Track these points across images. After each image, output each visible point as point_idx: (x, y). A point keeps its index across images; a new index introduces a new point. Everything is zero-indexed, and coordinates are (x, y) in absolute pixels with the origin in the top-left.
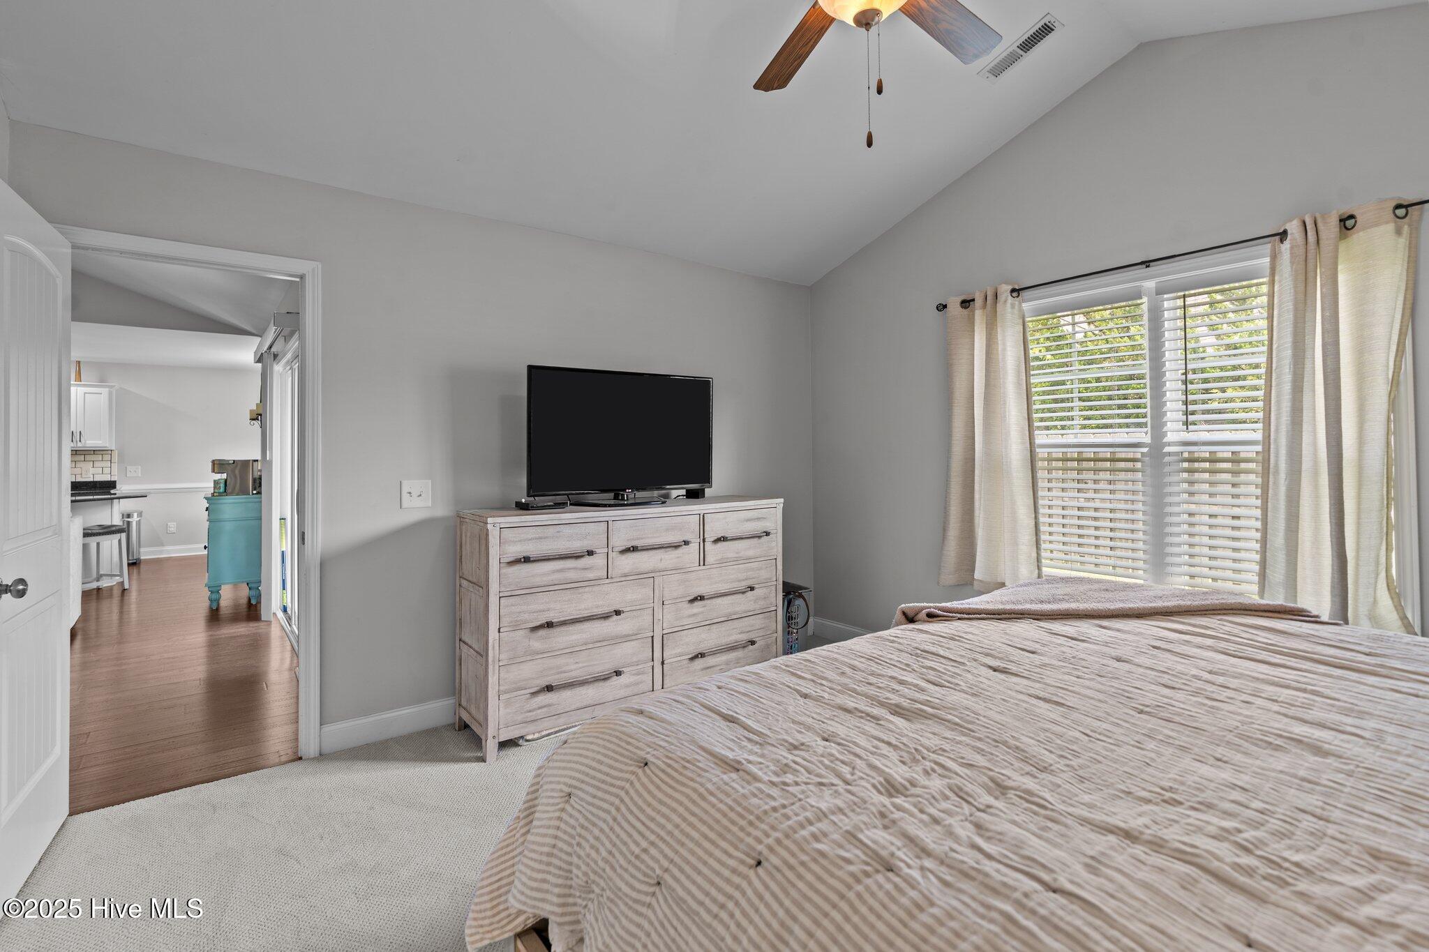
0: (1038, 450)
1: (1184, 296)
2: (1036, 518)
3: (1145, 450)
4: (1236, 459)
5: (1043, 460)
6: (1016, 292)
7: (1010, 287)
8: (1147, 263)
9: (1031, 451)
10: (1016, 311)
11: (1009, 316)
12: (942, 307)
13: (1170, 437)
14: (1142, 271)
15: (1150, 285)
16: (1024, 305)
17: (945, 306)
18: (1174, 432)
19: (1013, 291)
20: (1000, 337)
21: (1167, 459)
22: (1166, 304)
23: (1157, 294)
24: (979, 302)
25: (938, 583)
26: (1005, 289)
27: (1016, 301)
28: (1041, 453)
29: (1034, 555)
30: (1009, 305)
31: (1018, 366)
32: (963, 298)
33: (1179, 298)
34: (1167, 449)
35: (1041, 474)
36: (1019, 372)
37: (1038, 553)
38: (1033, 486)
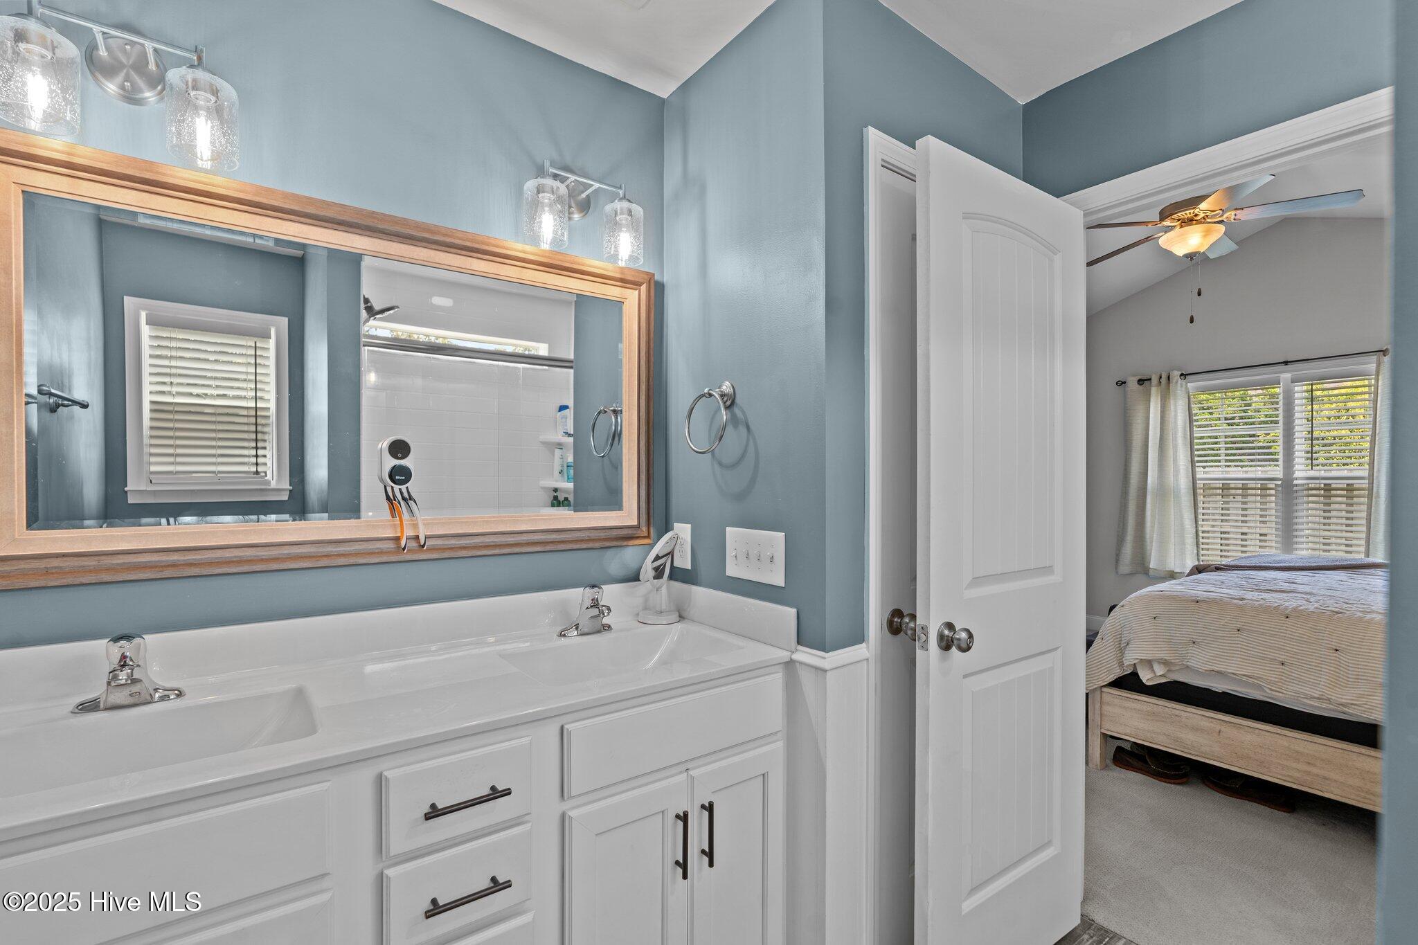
0: (1198, 482)
1: (1312, 385)
2: (1196, 527)
3: (1280, 483)
4: (1328, 488)
5: (1200, 488)
6: (1183, 376)
7: (1180, 373)
8: (1286, 363)
9: (1193, 483)
10: (1183, 389)
11: (1179, 392)
12: (1121, 383)
13: (1297, 474)
14: (1283, 367)
15: (1289, 375)
16: (1188, 384)
17: (1125, 383)
18: (1301, 471)
19: (1182, 375)
20: (1172, 407)
21: (1295, 488)
22: (1296, 389)
23: (1292, 382)
24: (1155, 380)
25: (1117, 572)
26: (1176, 374)
27: (1184, 382)
28: (1200, 484)
29: (1196, 551)
30: (1179, 385)
31: (1185, 426)
32: (1139, 377)
33: (1309, 385)
34: (1295, 482)
35: (1200, 498)
36: (1185, 430)
37: (1197, 551)
38: (1195, 505)
